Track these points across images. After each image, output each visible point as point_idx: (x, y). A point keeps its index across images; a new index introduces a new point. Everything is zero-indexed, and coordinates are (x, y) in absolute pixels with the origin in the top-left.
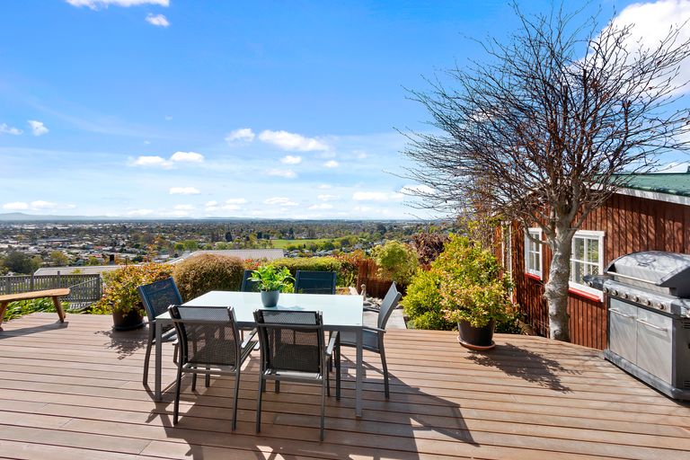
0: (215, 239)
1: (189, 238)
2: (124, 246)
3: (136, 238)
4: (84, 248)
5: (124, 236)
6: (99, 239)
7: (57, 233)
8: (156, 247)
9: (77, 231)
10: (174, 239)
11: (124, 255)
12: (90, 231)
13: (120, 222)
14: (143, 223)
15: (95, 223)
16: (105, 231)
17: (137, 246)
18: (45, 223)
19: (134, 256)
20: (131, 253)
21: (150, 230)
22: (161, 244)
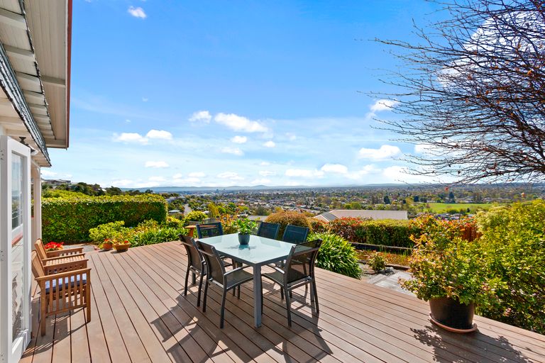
0: (375, 201)
1: (355, 200)
2: (312, 205)
3: (320, 200)
4: (291, 206)
5: (313, 198)
6: (299, 200)
7: (278, 196)
8: (332, 206)
9: (288, 195)
10: (344, 201)
11: (313, 211)
12: (294, 195)
13: (310, 189)
14: (323, 189)
15: (297, 190)
16: (302, 195)
17: (320, 205)
18: (273, 190)
19: (319, 212)
20: (317, 210)
21: (328, 195)
22: (335, 204)
